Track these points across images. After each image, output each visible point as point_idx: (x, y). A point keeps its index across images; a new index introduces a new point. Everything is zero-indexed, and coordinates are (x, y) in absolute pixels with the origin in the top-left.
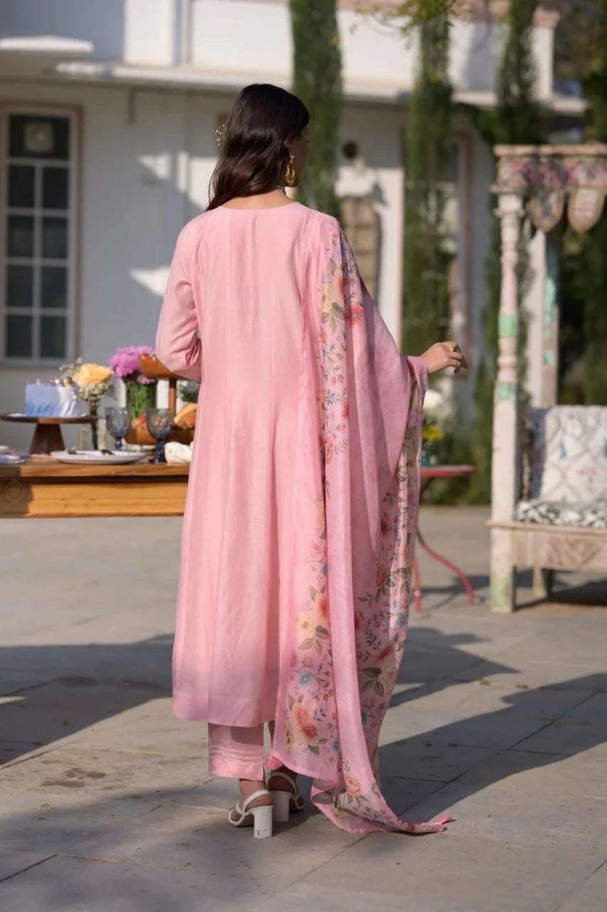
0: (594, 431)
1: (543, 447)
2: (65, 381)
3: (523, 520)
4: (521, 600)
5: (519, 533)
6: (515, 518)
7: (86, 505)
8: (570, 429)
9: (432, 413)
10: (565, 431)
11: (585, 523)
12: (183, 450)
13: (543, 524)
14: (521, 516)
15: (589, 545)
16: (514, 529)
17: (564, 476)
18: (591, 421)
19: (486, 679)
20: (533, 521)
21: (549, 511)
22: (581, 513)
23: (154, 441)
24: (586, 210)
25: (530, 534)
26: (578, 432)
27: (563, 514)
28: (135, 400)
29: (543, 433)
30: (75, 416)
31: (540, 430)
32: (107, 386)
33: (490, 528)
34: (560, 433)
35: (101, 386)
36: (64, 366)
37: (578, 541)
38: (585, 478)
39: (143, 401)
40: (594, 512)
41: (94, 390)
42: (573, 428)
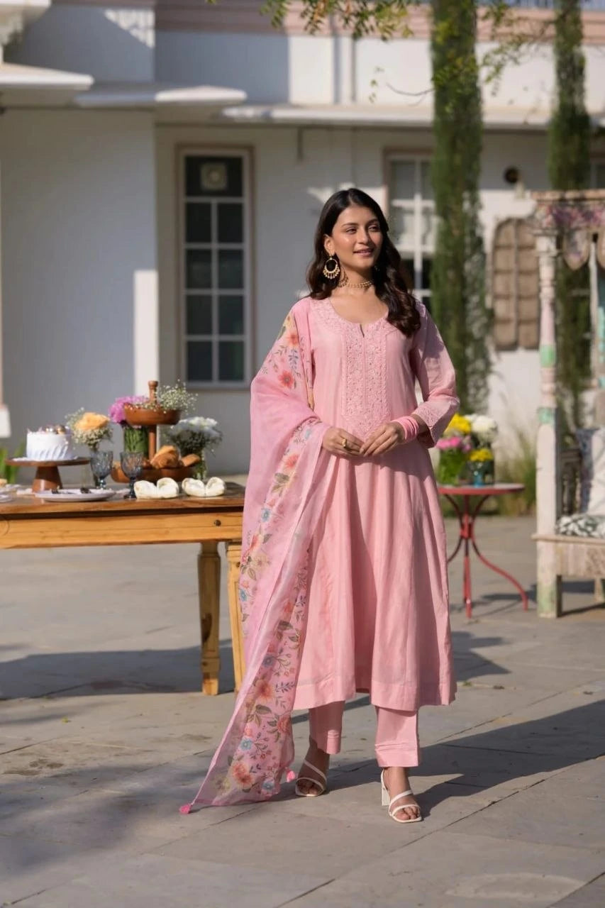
1: (591, 465)
2: (59, 429)
3: (565, 533)
4: (566, 607)
5: (560, 545)
6: (557, 531)
12: (148, 487)
13: (582, 536)
14: (563, 529)
16: (557, 541)
20: (574, 534)
21: (587, 524)
23: (128, 479)
25: (571, 546)
27: (599, 527)
28: (130, 443)
29: (590, 453)
30: (69, 458)
31: (587, 450)
32: (102, 432)
33: (536, 540)
35: (96, 431)
36: (69, 415)
39: (137, 443)
41: (91, 435)
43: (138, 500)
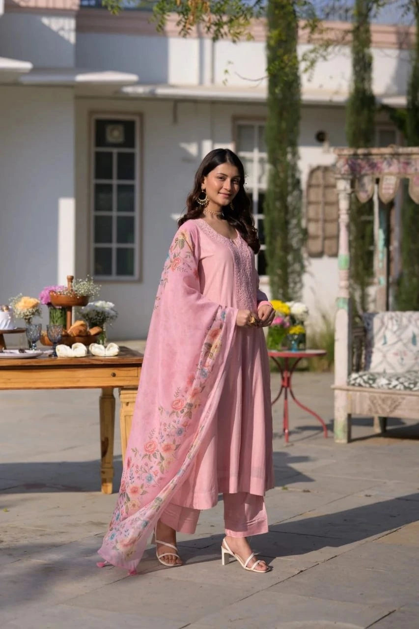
0: (406, 327)
1: (372, 338)
2: (4, 308)
3: (353, 385)
4: (354, 436)
5: (350, 393)
6: (348, 383)
7: (4, 383)
8: (390, 326)
9: (299, 317)
10: (386, 328)
11: (391, 386)
12: (66, 349)
13: (365, 387)
14: (353, 382)
15: (394, 401)
16: (348, 390)
17: (385, 356)
18: (405, 321)
19: (287, 486)
20: (360, 385)
21: (369, 379)
22: (390, 380)
23: (52, 343)
24: (389, 189)
25: (358, 393)
26: (395, 328)
27: (378, 381)
28: (54, 318)
29: (372, 329)
30: (11, 328)
31: (370, 327)
32: (34, 310)
33: (334, 389)
34: (383, 329)
35: (31, 310)
36: (12, 298)
37: (387, 398)
38: (399, 357)
39: (59, 318)
40: (398, 379)
41: (26, 313)
42: (392, 326)
43: (59, 358)
